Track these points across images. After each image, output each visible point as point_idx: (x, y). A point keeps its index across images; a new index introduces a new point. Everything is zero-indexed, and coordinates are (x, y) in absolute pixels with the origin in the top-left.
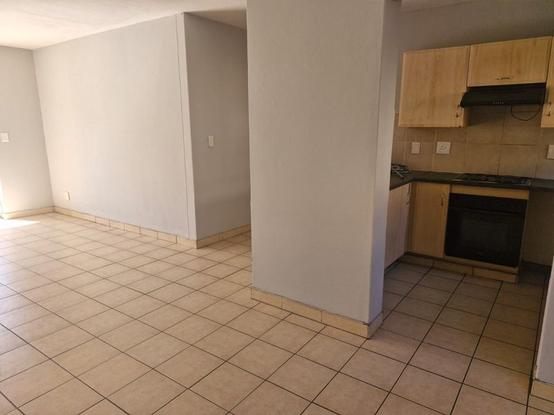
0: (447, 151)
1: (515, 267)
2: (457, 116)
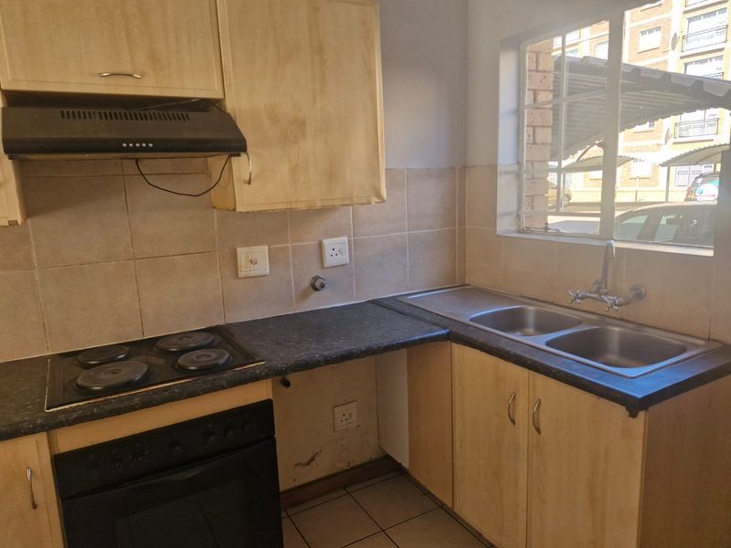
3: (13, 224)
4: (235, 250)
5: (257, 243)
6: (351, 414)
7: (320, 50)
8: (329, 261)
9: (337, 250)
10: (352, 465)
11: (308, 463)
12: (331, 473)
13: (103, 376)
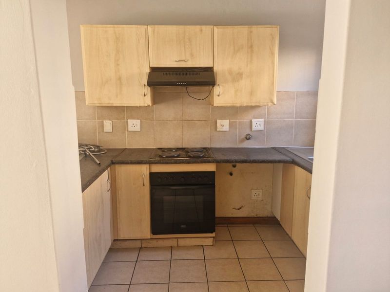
0: (138, 128)
1: (212, 233)
2: (145, 96)
3: (149, 106)
4: (216, 120)
5: (225, 118)
6: (259, 194)
7: (251, 47)
8: (254, 128)
9: (258, 124)
10: (258, 216)
11: (239, 209)
12: (248, 216)
13: (166, 154)
